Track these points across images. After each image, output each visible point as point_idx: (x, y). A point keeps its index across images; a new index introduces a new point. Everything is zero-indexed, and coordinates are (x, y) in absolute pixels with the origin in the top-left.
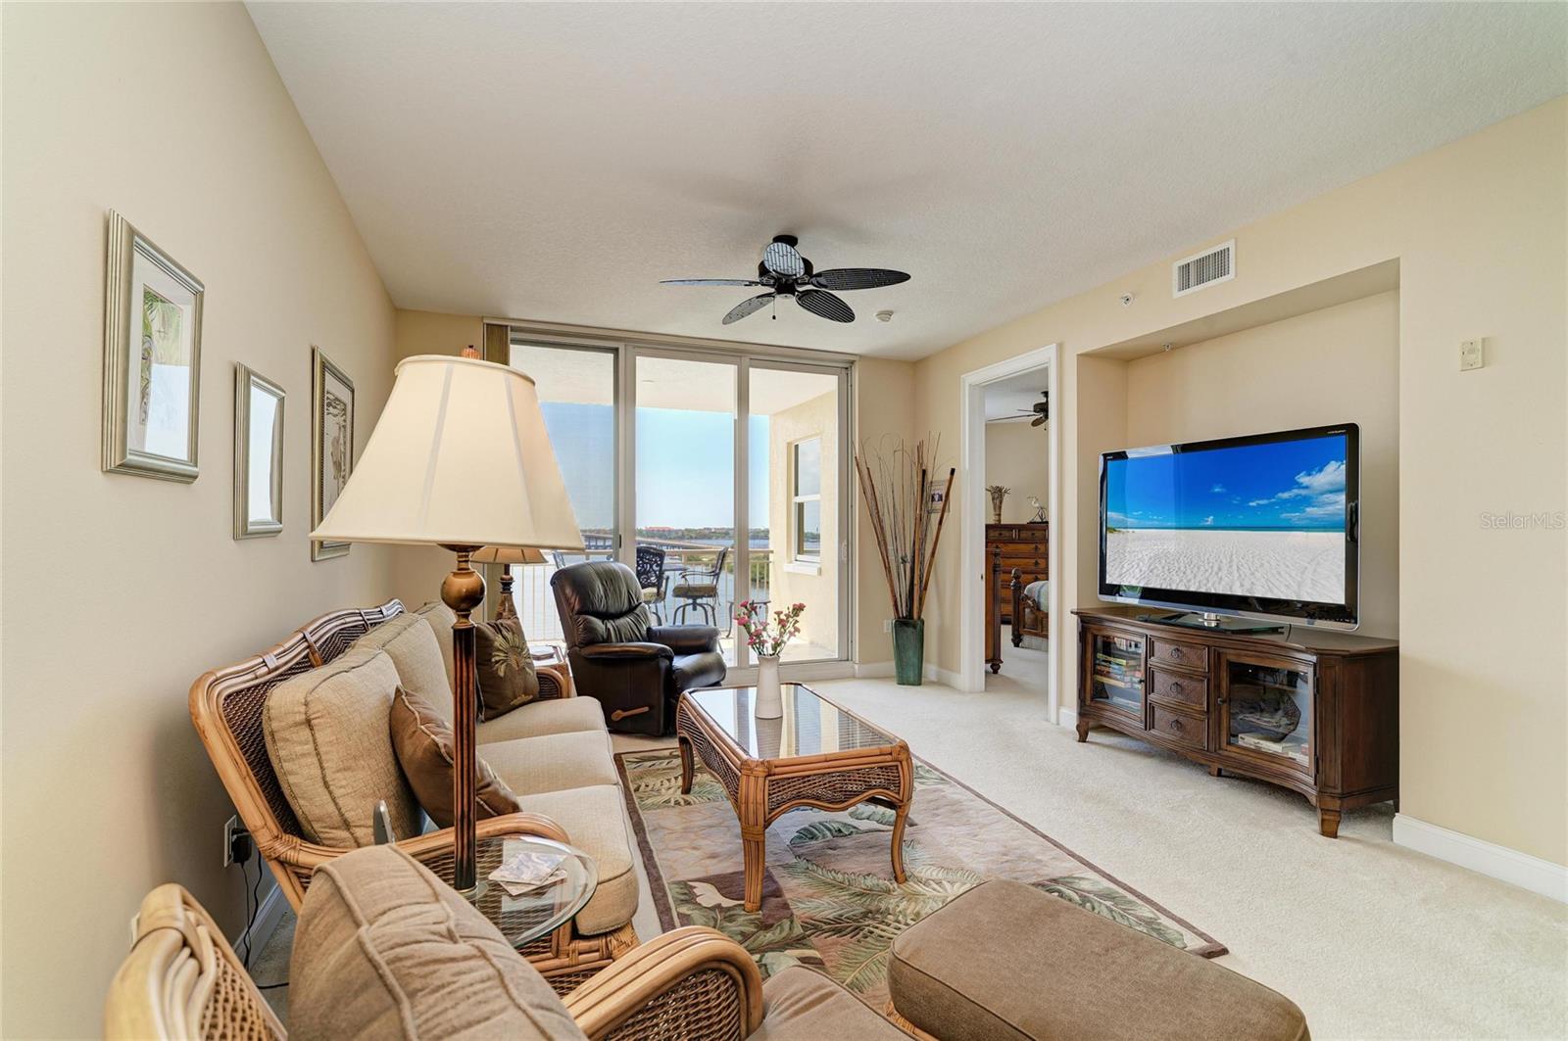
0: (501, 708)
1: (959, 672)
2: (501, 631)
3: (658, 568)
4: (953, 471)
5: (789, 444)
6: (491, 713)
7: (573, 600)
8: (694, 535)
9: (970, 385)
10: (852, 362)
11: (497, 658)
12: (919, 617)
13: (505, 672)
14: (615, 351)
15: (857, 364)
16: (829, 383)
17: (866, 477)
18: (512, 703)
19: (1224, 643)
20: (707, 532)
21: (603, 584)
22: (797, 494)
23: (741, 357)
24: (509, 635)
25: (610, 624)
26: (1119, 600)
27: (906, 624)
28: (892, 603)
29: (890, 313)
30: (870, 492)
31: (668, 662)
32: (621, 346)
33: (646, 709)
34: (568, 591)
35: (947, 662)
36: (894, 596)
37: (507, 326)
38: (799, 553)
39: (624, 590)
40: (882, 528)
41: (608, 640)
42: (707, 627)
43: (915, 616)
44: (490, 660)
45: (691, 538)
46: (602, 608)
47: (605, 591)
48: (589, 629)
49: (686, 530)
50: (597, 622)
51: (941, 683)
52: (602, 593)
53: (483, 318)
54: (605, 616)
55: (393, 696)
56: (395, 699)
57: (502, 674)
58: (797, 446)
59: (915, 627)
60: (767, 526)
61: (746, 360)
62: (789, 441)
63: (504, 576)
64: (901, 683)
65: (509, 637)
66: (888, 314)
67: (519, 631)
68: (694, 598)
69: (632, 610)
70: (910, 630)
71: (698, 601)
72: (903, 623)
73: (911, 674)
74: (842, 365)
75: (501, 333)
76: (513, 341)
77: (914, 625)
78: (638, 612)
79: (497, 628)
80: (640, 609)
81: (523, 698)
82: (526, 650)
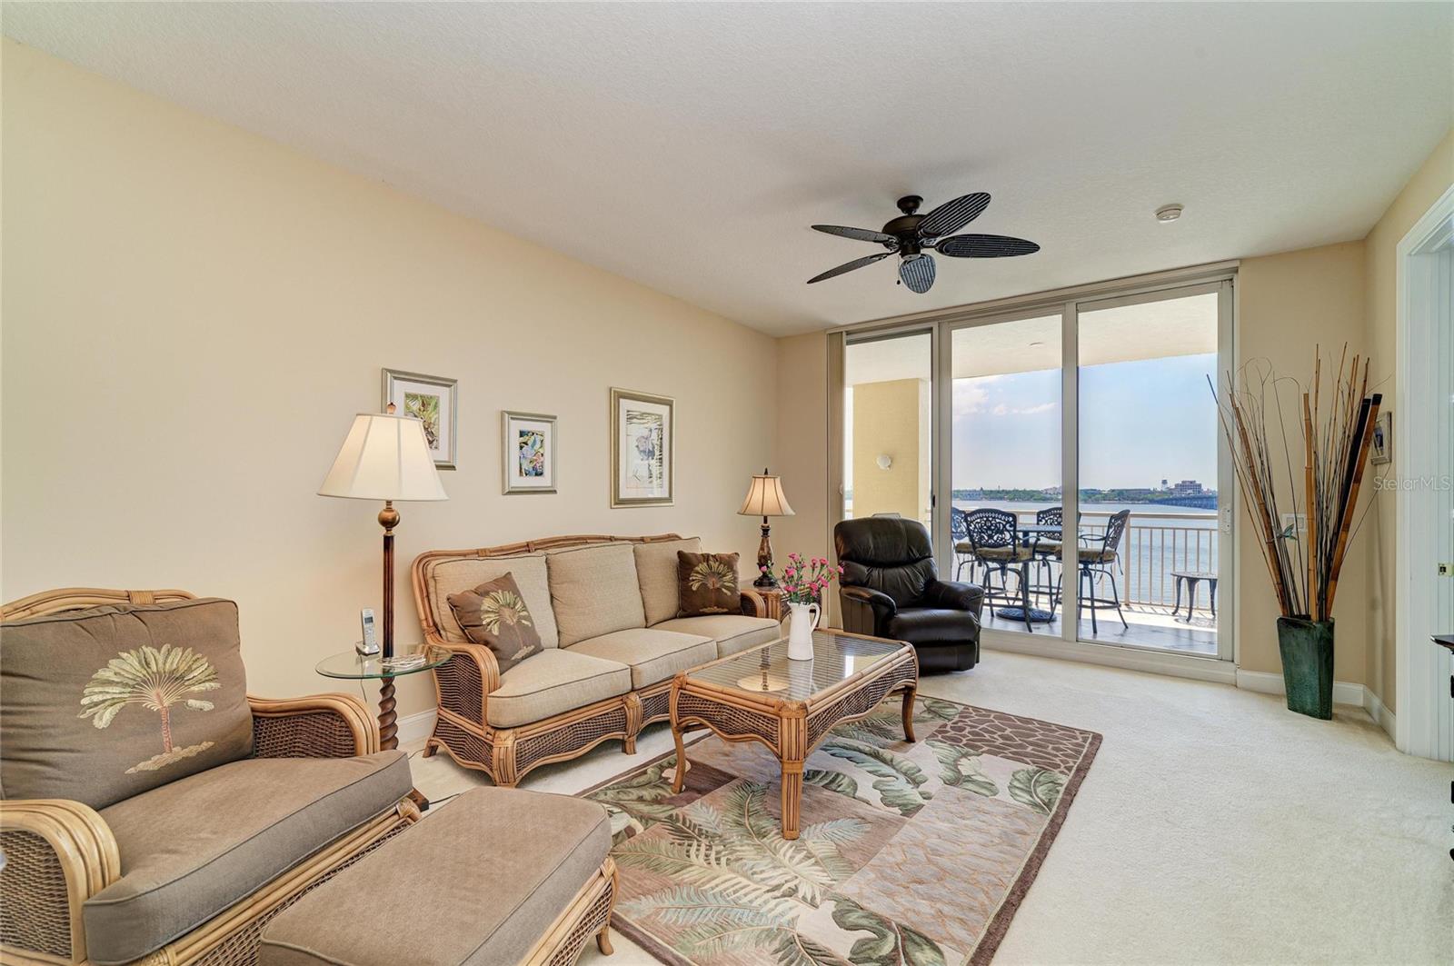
1: (1395, 716)
10: (1236, 270)
15: (1240, 272)
16: (1207, 306)
18: (701, 610)
23: (1064, 304)
28: (1276, 593)
29: (1177, 208)
32: (935, 325)
36: (1283, 584)
37: (842, 332)
42: (971, 585)
43: (1314, 616)
44: (688, 578)
51: (1382, 729)
53: (826, 330)
57: (694, 588)
61: (1071, 307)
63: (764, 525)
64: (1293, 708)
65: (715, 565)
66: (1175, 209)
67: (729, 562)
68: (1086, 563)
69: (911, 562)
70: (1302, 634)
71: (1090, 566)
72: (1291, 623)
73: (1310, 699)
74: (1224, 276)
75: (839, 338)
76: (849, 343)
77: (1309, 629)
78: (918, 565)
79: (706, 558)
80: (923, 562)
81: (716, 609)
82: (730, 576)
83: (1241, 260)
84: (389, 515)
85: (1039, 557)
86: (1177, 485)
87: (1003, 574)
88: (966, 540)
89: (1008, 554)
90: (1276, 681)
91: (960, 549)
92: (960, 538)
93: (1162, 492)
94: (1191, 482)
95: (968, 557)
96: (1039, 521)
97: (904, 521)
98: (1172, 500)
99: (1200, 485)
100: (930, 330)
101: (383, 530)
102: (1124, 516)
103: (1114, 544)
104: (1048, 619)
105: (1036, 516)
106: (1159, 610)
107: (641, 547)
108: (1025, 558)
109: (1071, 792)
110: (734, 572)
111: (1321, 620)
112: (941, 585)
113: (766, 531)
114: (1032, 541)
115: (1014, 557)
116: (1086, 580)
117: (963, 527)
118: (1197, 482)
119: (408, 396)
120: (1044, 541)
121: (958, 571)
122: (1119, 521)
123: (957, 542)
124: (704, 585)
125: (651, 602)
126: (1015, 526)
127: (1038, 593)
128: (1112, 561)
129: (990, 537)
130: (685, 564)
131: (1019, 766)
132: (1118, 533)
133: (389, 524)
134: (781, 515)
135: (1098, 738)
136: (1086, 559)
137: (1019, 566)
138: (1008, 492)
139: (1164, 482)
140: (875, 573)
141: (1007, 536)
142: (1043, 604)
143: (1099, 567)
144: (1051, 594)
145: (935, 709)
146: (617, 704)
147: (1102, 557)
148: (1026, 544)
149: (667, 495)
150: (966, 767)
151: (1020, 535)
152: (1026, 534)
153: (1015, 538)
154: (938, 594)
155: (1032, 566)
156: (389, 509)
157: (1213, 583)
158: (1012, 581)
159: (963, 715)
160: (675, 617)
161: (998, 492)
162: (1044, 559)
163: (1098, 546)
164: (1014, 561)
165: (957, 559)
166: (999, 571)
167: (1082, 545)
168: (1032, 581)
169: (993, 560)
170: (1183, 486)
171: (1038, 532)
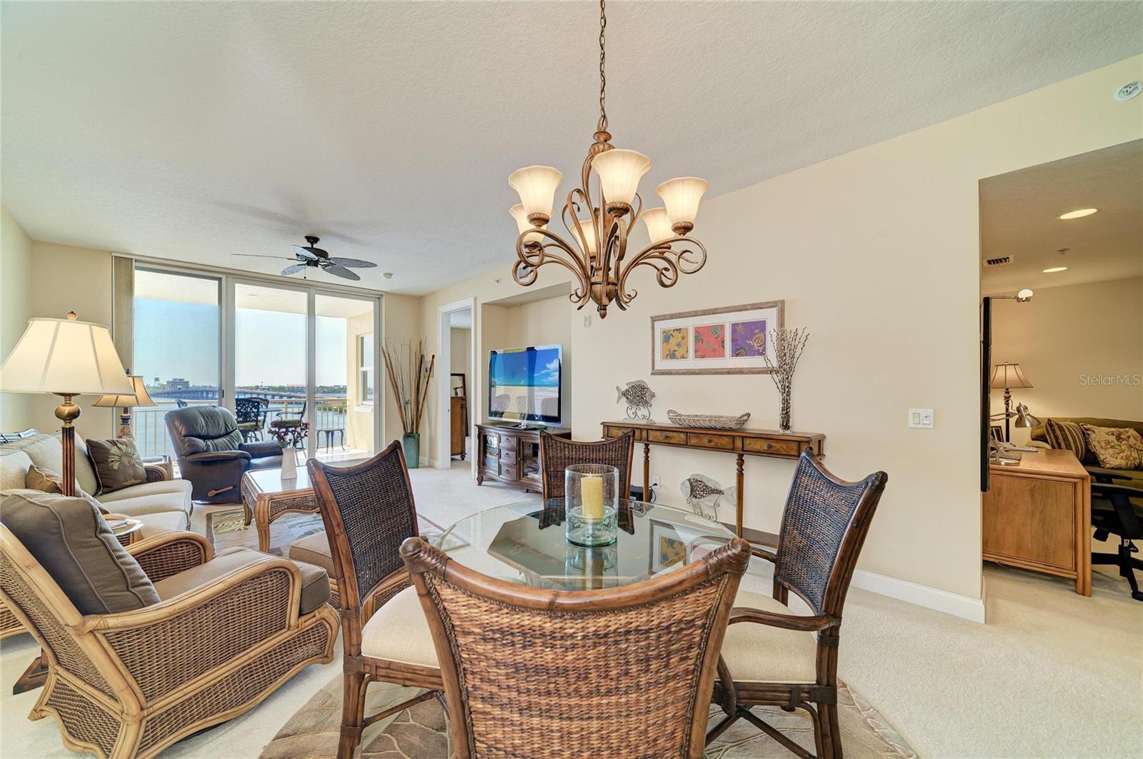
0: (115, 486)
1: (437, 460)
2: (116, 445)
3: (256, 410)
4: (433, 356)
5: (357, 336)
6: (106, 489)
7: (180, 428)
8: (326, 391)
9: (442, 313)
10: (382, 295)
11: (112, 459)
12: (417, 432)
13: (118, 467)
14: (220, 280)
15: (384, 297)
16: (368, 306)
17: (388, 359)
18: (124, 484)
19: (521, 435)
20: (336, 388)
21: (204, 419)
22: (362, 365)
23: (309, 288)
24: (123, 447)
25: (209, 443)
26: (504, 419)
27: (409, 436)
28: (402, 425)
29: (391, 275)
30: (390, 367)
31: (247, 461)
32: (224, 278)
33: (232, 487)
34: (177, 423)
35: (432, 456)
36: (404, 422)
37: (132, 259)
38: (364, 400)
39: (222, 422)
40: (397, 386)
41: (208, 450)
43: (415, 432)
44: (107, 461)
45: (324, 392)
46: (203, 432)
47: (206, 423)
48: (192, 445)
49: (321, 387)
50: (201, 442)
51: (431, 466)
52: (204, 424)
53: (111, 252)
54: (205, 438)
55: (28, 470)
56: (30, 470)
58: (362, 338)
59: (414, 437)
60: (345, 384)
62: (358, 334)
63: (124, 415)
69: (227, 434)
74: (375, 296)
75: (129, 263)
76: (137, 268)
78: (232, 434)
80: (235, 433)
83: (385, 292)
86: (168, 382)
93: (154, 387)
94: (181, 380)
98: (165, 393)
99: (187, 382)
118: (186, 380)
124: (122, 464)
139: (157, 379)
170: (174, 383)
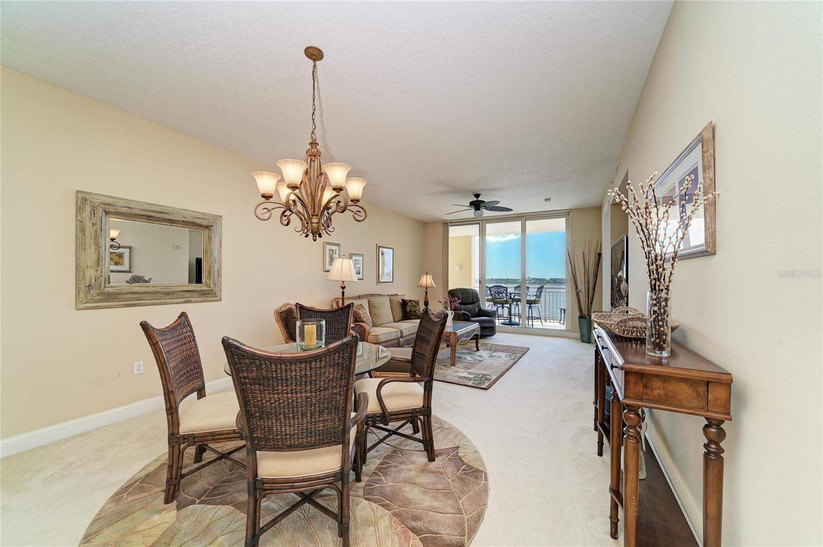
10: (569, 212)
11: (407, 307)
21: (461, 295)
23: (521, 219)
32: (481, 222)
34: (450, 295)
36: (580, 306)
37: (449, 223)
39: (470, 297)
42: (492, 311)
53: (444, 222)
54: (461, 304)
57: (407, 311)
61: (523, 219)
64: (582, 342)
65: (413, 303)
66: (549, 199)
67: (417, 303)
68: (530, 304)
69: (473, 303)
70: (584, 320)
71: (532, 305)
72: (582, 317)
73: (586, 338)
74: (566, 213)
75: (446, 224)
76: (450, 226)
77: (585, 318)
79: (410, 301)
80: (477, 303)
81: (414, 317)
82: (418, 307)
83: (571, 209)
84: (343, 286)
85: (515, 303)
87: (503, 308)
88: (490, 297)
89: (505, 301)
90: (578, 335)
91: (488, 300)
92: (487, 296)
95: (491, 303)
96: (515, 290)
97: (471, 289)
100: (479, 223)
101: (342, 290)
102: (542, 287)
103: (539, 297)
104: (518, 324)
105: (514, 289)
106: (555, 321)
107: (391, 297)
108: (510, 302)
109: (520, 358)
110: (419, 305)
111: (588, 315)
112: (483, 310)
113: (426, 293)
114: (512, 297)
115: (506, 302)
116: (530, 310)
117: (489, 292)
119: (330, 250)
120: (516, 297)
121: (488, 306)
122: (540, 289)
123: (487, 298)
124: (411, 310)
125: (395, 315)
126: (506, 291)
127: (515, 316)
128: (539, 303)
129: (499, 295)
130: (404, 303)
131: (507, 354)
132: (540, 294)
133: (343, 288)
134: (432, 287)
135: (529, 349)
136: (530, 303)
137: (508, 306)
138: (504, 280)
140: (462, 307)
141: (504, 295)
142: (517, 320)
143: (534, 305)
144: (519, 316)
145: (484, 345)
146: (397, 341)
147: (535, 302)
148: (510, 298)
149: (392, 281)
150: (493, 354)
151: (509, 295)
152: (510, 294)
153: (506, 295)
154: (482, 313)
155: (513, 307)
156: (343, 284)
157: (565, 310)
158: (506, 311)
159: (491, 346)
160: (402, 320)
161: (500, 280)
162: (517, 304)
163: (533, 298)
164: (506, 303)
165: (487, 304)
166: (501, 308)
167: (528, 298)
168: (513, 312)
169: (500, 303)
171: (515, 294)
